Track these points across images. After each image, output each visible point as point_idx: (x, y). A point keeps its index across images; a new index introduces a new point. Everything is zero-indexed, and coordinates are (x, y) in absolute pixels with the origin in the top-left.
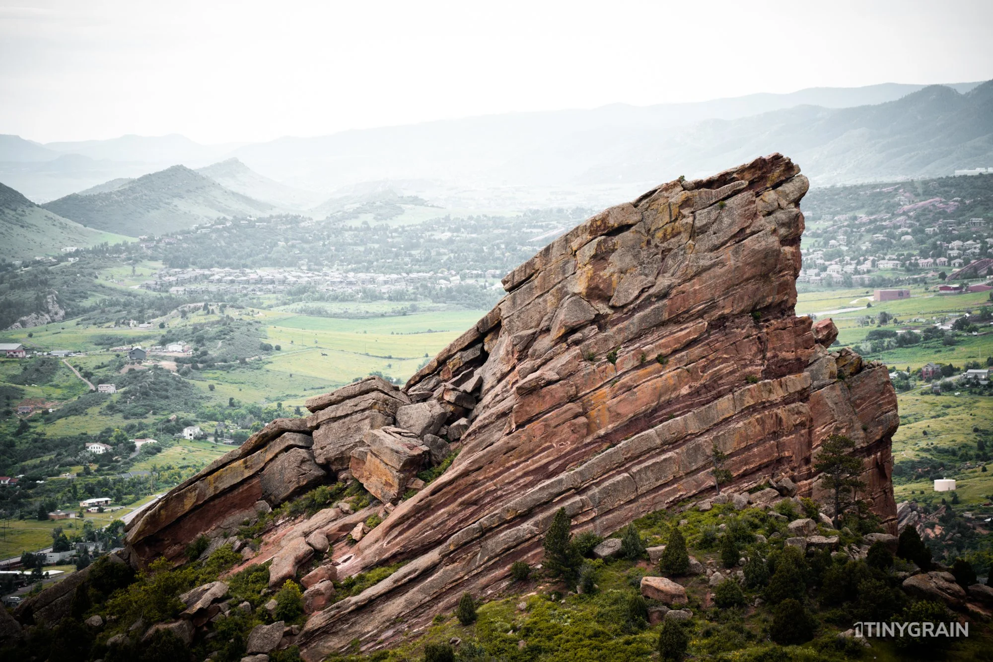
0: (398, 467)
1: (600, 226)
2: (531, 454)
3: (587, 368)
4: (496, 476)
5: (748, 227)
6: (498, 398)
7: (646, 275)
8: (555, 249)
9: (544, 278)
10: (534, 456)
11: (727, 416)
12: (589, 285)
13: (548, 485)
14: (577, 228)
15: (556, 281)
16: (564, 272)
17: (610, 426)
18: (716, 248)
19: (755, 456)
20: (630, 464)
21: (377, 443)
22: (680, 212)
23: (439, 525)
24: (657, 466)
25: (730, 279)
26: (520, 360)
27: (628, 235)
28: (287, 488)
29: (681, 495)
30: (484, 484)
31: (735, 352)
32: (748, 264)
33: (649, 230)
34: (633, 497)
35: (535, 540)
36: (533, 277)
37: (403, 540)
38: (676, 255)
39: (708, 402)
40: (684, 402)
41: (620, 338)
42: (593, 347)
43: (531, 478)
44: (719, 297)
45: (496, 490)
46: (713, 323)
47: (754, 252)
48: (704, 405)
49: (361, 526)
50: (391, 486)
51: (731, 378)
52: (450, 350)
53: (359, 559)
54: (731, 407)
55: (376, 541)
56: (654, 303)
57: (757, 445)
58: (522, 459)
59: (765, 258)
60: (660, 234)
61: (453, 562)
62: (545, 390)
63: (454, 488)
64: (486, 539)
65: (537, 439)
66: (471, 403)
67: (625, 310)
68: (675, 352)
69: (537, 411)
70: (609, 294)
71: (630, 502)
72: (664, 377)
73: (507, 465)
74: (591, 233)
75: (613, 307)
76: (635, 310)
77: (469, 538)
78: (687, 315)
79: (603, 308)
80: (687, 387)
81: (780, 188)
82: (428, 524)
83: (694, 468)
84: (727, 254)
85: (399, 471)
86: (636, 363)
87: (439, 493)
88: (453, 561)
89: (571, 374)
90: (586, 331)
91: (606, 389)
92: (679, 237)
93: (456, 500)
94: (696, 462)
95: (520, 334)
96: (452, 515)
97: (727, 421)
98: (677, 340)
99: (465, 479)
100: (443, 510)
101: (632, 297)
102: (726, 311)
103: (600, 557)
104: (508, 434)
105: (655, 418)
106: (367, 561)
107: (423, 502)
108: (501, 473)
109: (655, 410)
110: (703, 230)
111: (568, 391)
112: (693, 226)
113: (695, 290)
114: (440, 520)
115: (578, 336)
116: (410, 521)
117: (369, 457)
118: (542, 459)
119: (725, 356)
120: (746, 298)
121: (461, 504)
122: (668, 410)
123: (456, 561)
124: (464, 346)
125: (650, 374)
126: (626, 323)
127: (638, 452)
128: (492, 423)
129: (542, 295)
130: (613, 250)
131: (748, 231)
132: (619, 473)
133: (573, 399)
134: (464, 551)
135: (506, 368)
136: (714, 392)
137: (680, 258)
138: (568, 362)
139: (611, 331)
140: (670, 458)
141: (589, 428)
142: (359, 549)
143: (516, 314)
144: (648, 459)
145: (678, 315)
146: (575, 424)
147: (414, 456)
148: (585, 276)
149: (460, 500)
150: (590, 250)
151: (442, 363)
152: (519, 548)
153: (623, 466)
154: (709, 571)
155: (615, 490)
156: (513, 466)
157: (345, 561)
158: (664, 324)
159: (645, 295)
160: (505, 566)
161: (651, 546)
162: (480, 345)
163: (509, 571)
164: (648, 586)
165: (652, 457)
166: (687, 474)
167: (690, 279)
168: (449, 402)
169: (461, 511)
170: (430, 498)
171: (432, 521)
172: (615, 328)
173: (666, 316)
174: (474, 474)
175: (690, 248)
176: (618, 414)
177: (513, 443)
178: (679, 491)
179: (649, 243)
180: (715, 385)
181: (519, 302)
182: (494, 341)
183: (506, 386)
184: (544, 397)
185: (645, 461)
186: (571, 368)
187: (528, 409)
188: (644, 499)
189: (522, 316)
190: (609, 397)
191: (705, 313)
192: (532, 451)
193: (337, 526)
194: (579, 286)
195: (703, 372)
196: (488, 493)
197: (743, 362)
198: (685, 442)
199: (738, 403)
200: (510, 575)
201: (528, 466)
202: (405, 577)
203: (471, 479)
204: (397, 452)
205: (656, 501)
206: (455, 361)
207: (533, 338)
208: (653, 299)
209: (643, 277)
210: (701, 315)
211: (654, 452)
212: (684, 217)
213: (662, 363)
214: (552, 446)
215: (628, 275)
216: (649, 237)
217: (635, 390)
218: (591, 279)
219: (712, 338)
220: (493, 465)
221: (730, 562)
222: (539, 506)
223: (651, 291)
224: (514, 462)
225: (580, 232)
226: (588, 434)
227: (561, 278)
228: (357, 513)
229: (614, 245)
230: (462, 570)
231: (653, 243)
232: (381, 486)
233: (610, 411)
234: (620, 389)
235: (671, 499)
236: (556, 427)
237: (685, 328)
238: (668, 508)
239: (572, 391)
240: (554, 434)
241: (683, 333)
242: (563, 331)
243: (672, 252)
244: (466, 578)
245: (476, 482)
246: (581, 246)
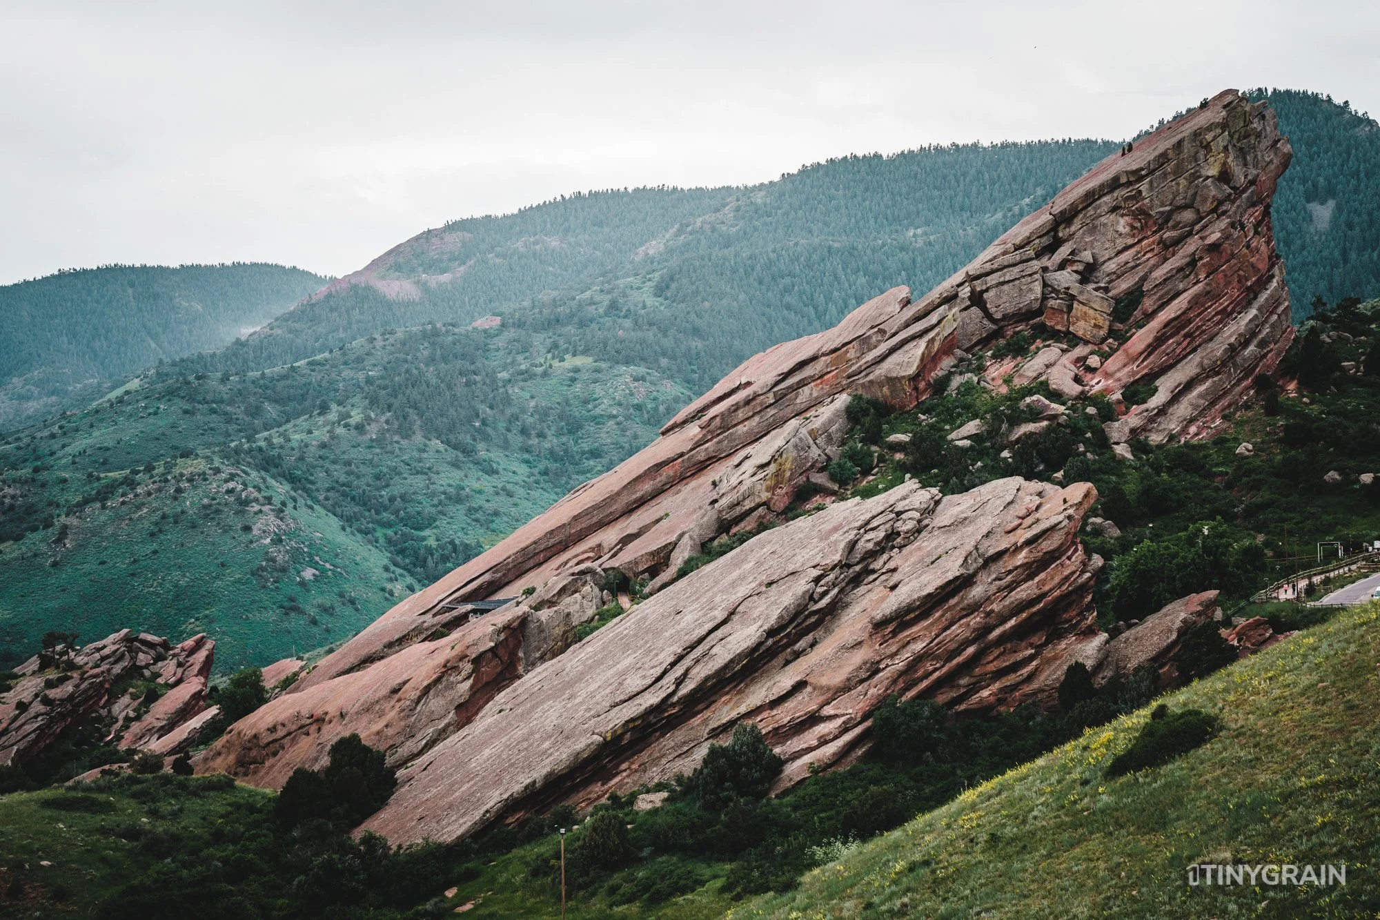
0: (1109, 312)
3: (1235, 234)
4: (1200, 314)
6: (1129, 265)
8: (1186, 143)
9: (1177, 165)
10: (1220, 300)
12: (1221, 169)
15: (1189, 167)
16: (1196, 160)
17: (1254, 279)
21: (1085, 293)
22: (1250, 120)
23: (1172, 351)
28: (970, 340)
30: (1195, 320)
36: (1167, 165)
37: (1149, 364)
38: (1250, 153)
42: (1233, 218)
43: (1220, 317)
45: (1202, 326)
49: (1094, 357)
50: (1100, 327)
53: (1112, 381)
55: (1125, 366)
56: (1250, 189)
58: (1214, 302)
60: (1237, 136)
63: (1178, 323)
65: (1221, 286)
66: (1088, 272)
67: (1238, 192)
69: (1217, 264)
70: (1231, 178)
73: (1207, 306)
74: (1222, 128)
75: (1233, 188)
76: (1243, 193)
82: (1164, 351)
87: (1169, 327)
90: (1226, 205)
91: (1246, 251)
92: (1250, 140)
93: (1178, 333)
96: (1179, 344)
100: (1171, 341)
101: (1242, 182)
104: (1195, 284)
106: (1124, 381)
108: (1203, 312)
110: (1260, 134)
111: (1232, 250)
112: (1257, 130)
114: (1171, 348)
115: (1224, 208)
118: (1224, 303)
121: (1184, 335)
124: (1040, 234)
126: (1239, 202)
129: (1175, 179)
135: (1130, 241)
138: (1226, 228)
142: (1106, 374)
146: (1239, 276)
148: (1218, 162)
156: (1210, 307)
157: (1097, 383)
162: (1056, 233)
172: (1235, 206)
173: (1255, 198)
174: (1189, 312)
175: (1257, 147)
177: (1208, 289)
179: (1230, 143)
182: (1068, 229)
183: (1136, 255)
184: (1222, 253)
186: (1227, 233)
189: (1159, 196)
190: (1250, 256)
192: (1220, 295)
193: (1071, 359)
194: (1214, 170)
196: (1198, 328)
207: (1170, 214)
209: (1241, 168)
214: (1227, 293)
218: (1223, 164)
223: (1248, 178)
227: (1193, 164)
228: (1080, 350)
233: (1253, 267)
236: (1230, 277)
240: (1230, 283)
246: (1215, 138)
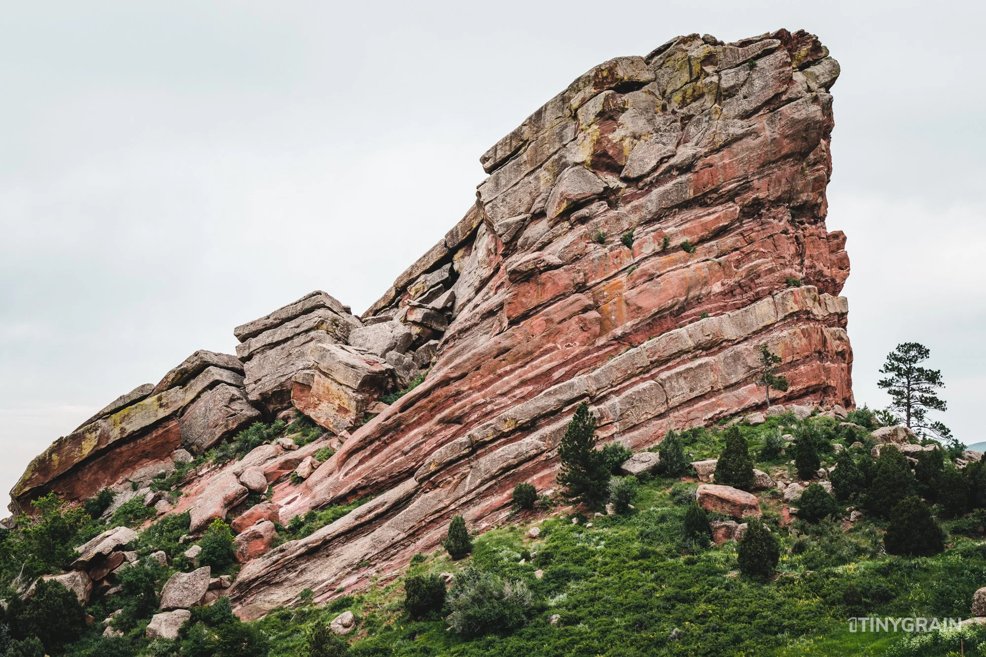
0: (355, 386)
1: (606, 77)
2: (529, 356)
3: (597, 251)
4: (484, 386)
5: (784, 92)
7: (664, 144)
8: (548, 112)
9: (536, 150)
10: (532, 360)
11: (769, 322)
12: (595, 151)
13: (556, 390)
14: (579, 79)
15: (552, 151)
16: (561, 139)
17: (629, 324)
18: (746, 115)
19: (802, 375)
20: (657, 370)
21: (328, 359)
22: (702, 70)
23: (412, 449)
24: (692, 373)
25: (766, 153)
26: (505, 256)
27: (640, 95)
28: (213, 434)
29: (721, 412)
30: (469, 395)
31: (772, 246)
32: (786, 137)
33: (664, 92)
34: (663, 411)
35: (542, 458)
36: (521, 151)
37: (364, 470)
38: (699, 122)
39: (744, 305)
40: (716, 302)
41: (635, 218)
42: (603, 226)
43: (530, 388)
44: (753, 174)
45: (485, 404)
46: (746, 210)
47: (794, 122)
48: (739, 309)
49: (308, 460)
50: (346, 411)
51: (770, 278)
52: (411, 274)
53: (307, 499)
54: (772, 312)
55: (330, 474)
56: (675, 177)
57: (803, 363)
58: (518, 364)
59: (806, 130)
60: (678, 97)
61: (435, 488)
62: (544, 276)
63: (430, 401)
64: (477, 457)
65: (537, 339)
66: (442, 324)
67: (641, 184)
68: (702, 241)
69: (535, 303)
70: (620, 163)
71: (660, 416)
72: (691, 267)
73: (499, 372)
74: (596, 85)
75: (625, 179)
76: (652, 185)
77: (455, 456)
78: (715, 196)
79: (613, 181)
80: (719, 283)
81: (809, 70)
82: (397, 450)
83: (733, 381)
84: (760, 122)
85: (356, 391)
86: (658, 249)
87: (411, 409)
88: (434, 486)
89: (577, 259)
90: (594, 206)
91: (622, 278)
92: (702, 101)
93: (433, 416)
94: (735, 372)
95: (507, 221)
96: (428, 436)
97: (767, 328)
98: (704, 226)
99: (445, 389)
100: (416, 431)
101: (648, 168)
102: (761, 195)
103: (632, 474)
104: (498, 335)
105: (683, 318)
106: (318, 499)
107: (390, 420)
108: (491, 382)
109: (683, 309)
110: (731, 92)
111: (575, 278)
112: (718, 86)
113: (725, 165)
114: (413, 444)
115: (584, 212)
116: (373, 446)
117: (316, 378)
118: (542, 364)
119: (762, 249)
120: (784, 181)
121: (441, 421)
122: (698, 309)
123: (438, 486)
124: (428, 267)
125: (675, 262)
126: (642, 200)
127: (667, 354)
128: (476, 325)
129: (533, 171)
130: (623, 110)
131: (784, 98)
132: (644, 380)
133: (581, 288)
134: (448, 472)
135: (486, 273)
136: (750, 294)
137: (705, 125)
138: (573, 243)
139: (623, 209)
140: (706, 364)
141: (604, 325)
142: (307, 487)
143: (501, 197)
144: (678, 364)
145: (705, 195)
146: (585, 319)
147: (375, 372)
148: (589, 139)
149: (439, 417)
150: (595, 106)
151: (401, 290)
152: (521, 468)
153: (648, 372)
154: (780, 484)
155: (640, 400)
156: (507, 373)
157: (289, 503)
158: (686, 205)
159: (664, 166)
160: (503, 492)
161: (696, 460)
162: (448, 266)
163: (510, 497)
164: (707, 495)
165: (684, 362)
166: (726, 388)
167: (718, 150)
168: (415, 323)
169: (440, 431)
170: (399, 415)
171: (403, 445)
172: (629, 207)
173: (690, 194)
174: (457, 384)
175: (716, 112)
176: (639, 308)
177: (506, 343)
178: (719, 406)
179: (664, 108)
180: (753, 285)
181: (503, 182)
182: (466, 258)
183: (487, 293)
184: (544, 284)
185: (674, 367)
186: (575, 250)
187: (524, 300)
188: (676, 414)
189: (508, 199)
190: (625, 288)
191: (737, 194)
192: (531, 353)
193: (278, 463)
194: (582, 153)
195: (737, 267)
196: (475, 408)
197: (782, 261)
198: (721, 349)
199: (780, 308)
200: (513, 502)
201: (525, 373)
202: (370, 512)
203: (453, 388)
204: (353, 367)
205: (691, 416)
206: (418, 286)
207: (522, 226)
208: (675, 173)
209: (661, 145)
210: (731, 197)
211: (685, 356)
212: (707, 75)
213: (688, 252)
214: (555, 348)
215: (642, 141)
216: (664, 101)
217: (659, 279)
218: (598, 142)
219: (745, 227)
220: (480, 371)
221: (806, 472)
222: (545, 416)
223: (672, 161)
224: (508, 368)
225: (581, 85)
226: (600, 335)
227: (557, 147)
228: (303, 448)
229: (624, 103)
230: (447, 497)
231: (669, 109)
232: (334, 412)
233: (628, 304)
234: (640, 277)
235: (710, 415)
236: (560, 322)
237: (714, 213)
238: (706, 426)
239: (580, 278)
240: (559, 332)
241: (712, 217)
242: (564, 205)
243: (694, 119)
244: (453, 507)
245: (458, 393)
246: (583, 102)
